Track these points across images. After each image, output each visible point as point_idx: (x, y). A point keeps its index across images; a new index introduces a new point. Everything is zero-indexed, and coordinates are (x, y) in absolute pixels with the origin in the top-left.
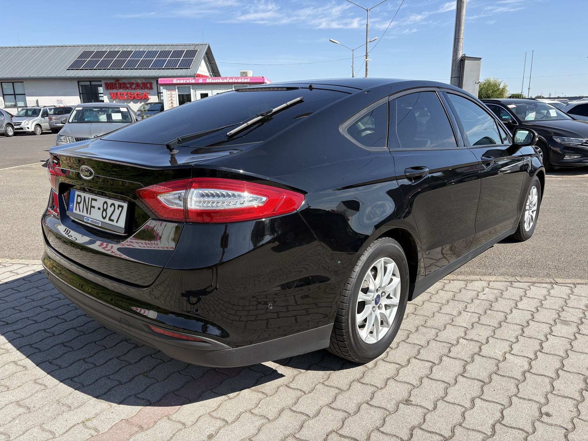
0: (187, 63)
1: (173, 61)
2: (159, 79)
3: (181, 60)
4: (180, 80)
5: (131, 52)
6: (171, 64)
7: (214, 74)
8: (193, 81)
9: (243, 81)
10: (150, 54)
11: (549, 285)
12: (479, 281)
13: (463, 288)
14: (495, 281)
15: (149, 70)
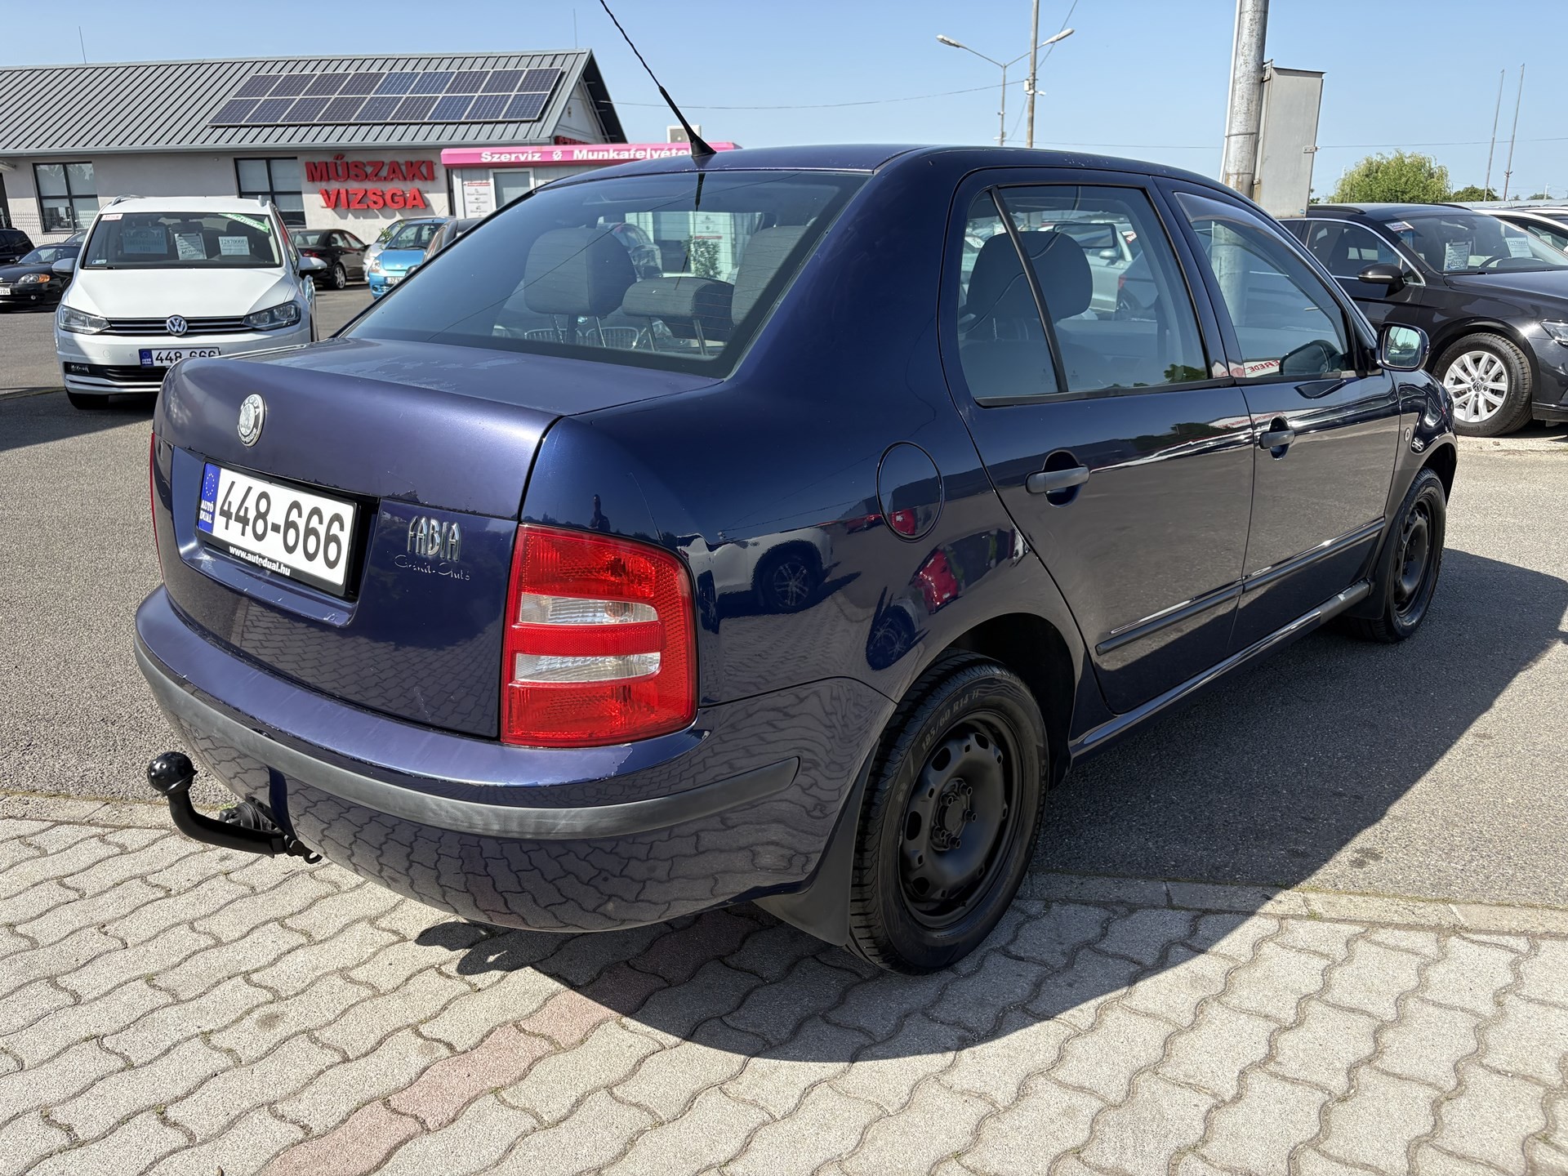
0: (528, 107)
1: (490, 100)
2: (445, 151)
3: (512, 97)
4: (501, 154)
5: (378, 76)
7: (607, 137)
8: (537, 158)
10: (431, 81)
11: (1432, 936)
12: (1159, 912)
13: (1088, 944)
14: (1223, 912)
15: (424, 126)
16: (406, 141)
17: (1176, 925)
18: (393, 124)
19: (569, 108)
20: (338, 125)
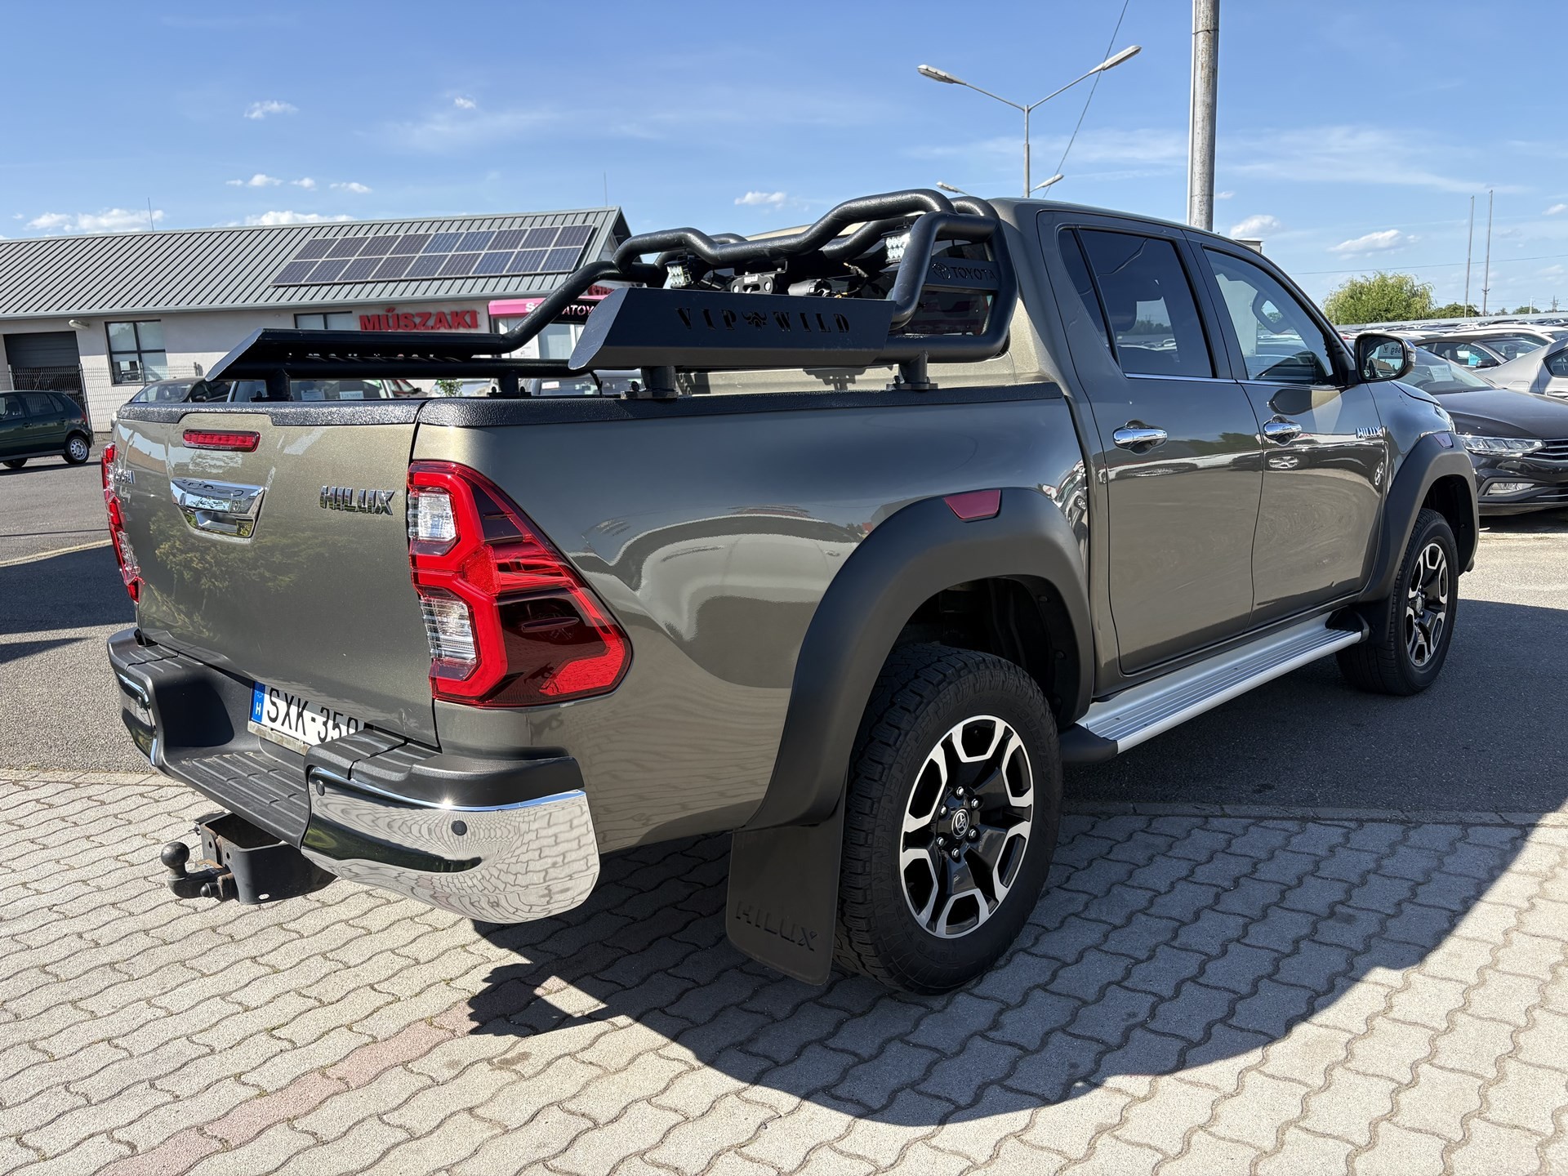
0: (563, 260)
1: (528, 255)
2: (492, 303)
3: (549, 252)
5: (426, 237)
6: (524, 262)
10: (474, 240)
15: (468, 280)
16: (453, 293)
18: (440, 279)
20: (390, 281)
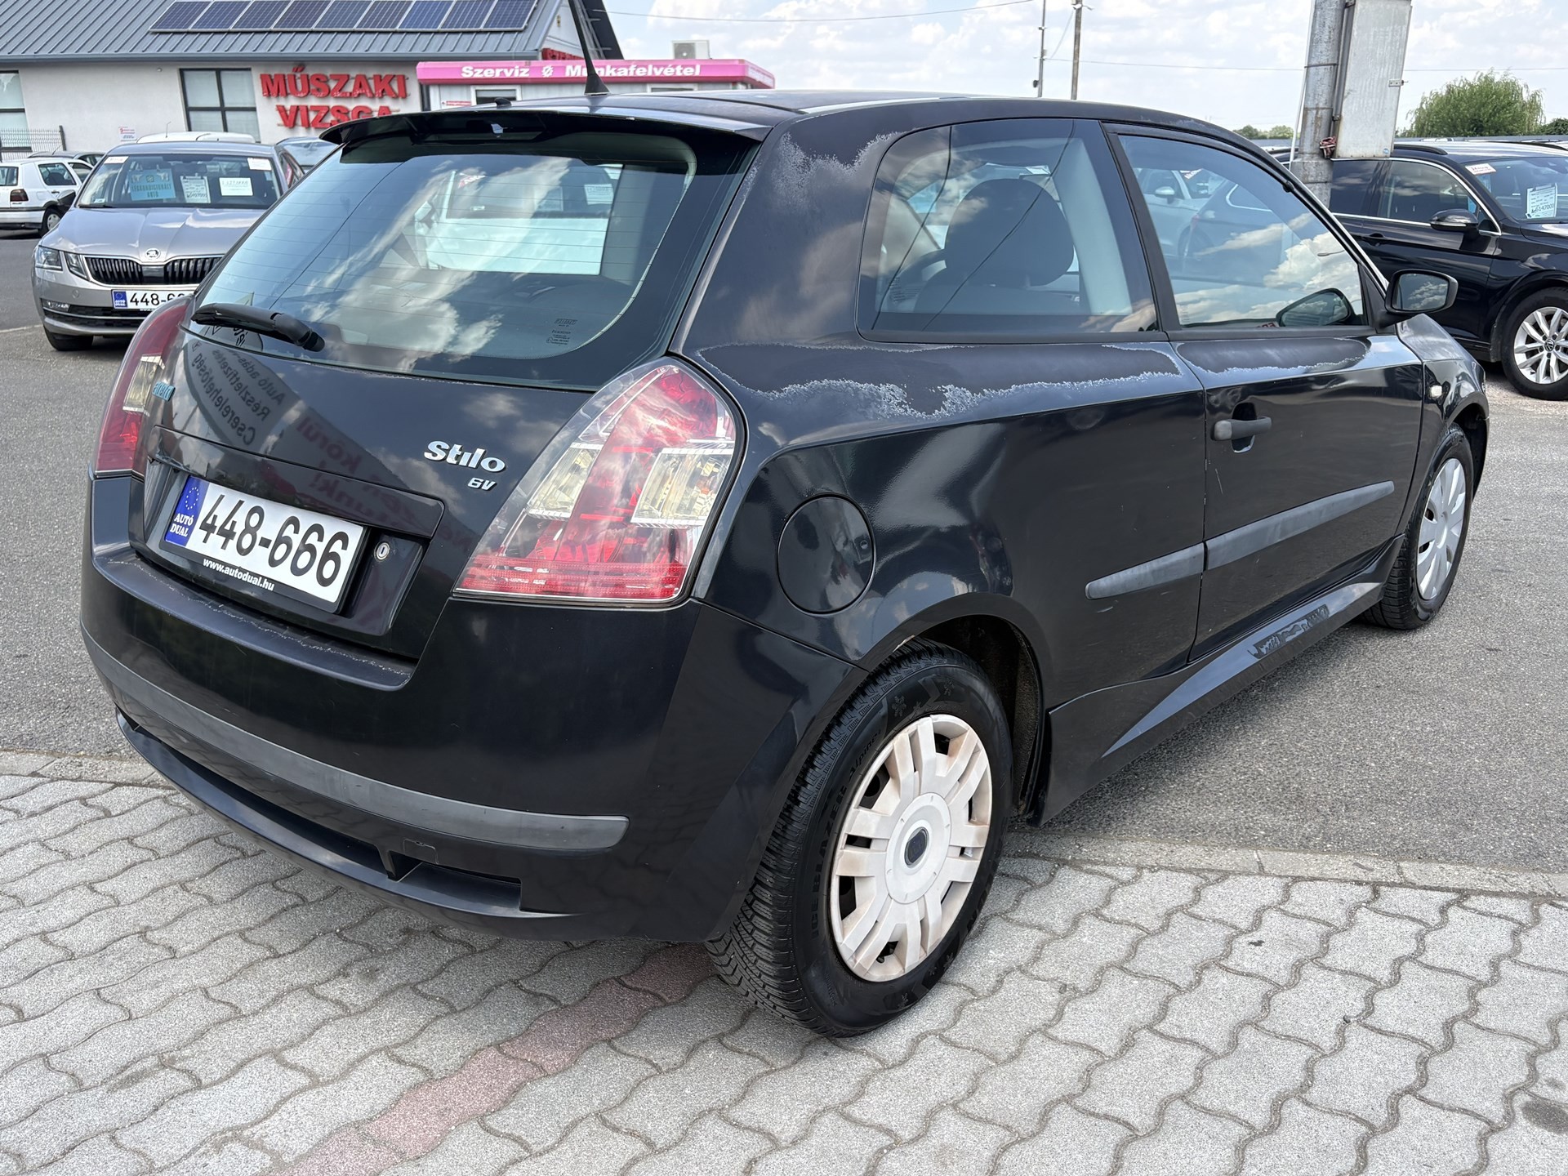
0: (512, 15)
2: (421, 65)
3: (495, 3)
4: (485, 68)
6: (463, 16)
7: (601, 50)
8: (522, 73)
9: (679, 74)
11: (1525, 903)
12: (1251, 878)
13: (1181, 909)
14: (1313, 879)
15: (396, 36)
16: (375, 51)
17: (1270, 890)
18: (360, 32)
19: (558, 17)
20: (297, 32)
